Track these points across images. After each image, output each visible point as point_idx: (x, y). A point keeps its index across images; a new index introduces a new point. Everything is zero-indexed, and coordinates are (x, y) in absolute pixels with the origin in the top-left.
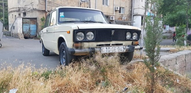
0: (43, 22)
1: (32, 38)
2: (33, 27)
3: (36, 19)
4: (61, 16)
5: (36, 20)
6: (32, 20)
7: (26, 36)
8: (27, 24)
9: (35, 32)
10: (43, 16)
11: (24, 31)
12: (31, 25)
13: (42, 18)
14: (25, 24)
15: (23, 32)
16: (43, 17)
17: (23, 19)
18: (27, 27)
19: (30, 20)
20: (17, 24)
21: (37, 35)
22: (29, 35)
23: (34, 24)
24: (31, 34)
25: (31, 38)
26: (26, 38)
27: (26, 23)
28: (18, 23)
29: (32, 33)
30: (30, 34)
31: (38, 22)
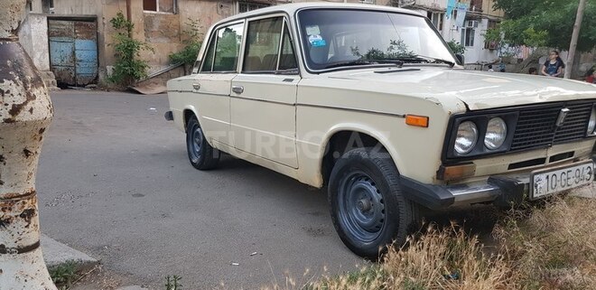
0: (120, 31)
1: (84, 86)
2: (84, 47)
3: (93, 19)
4: (311, 39)
5: (94, 24)
6: (82, 25)
7: (63, 77)
8: (64, 39)
9: (91, 65)
10: (118, 11)
11: (53, 62)
12: (77, 41)
13: (116, 17)
14: (55, 39)
15: (52, 67)
16: (119, 14)
17: (51, 22)
18: (64, 48)
19: (75, 25)
20: (30, 37)
21: (101, 76)
22: (73, 75)
23: (88, 38)
24: (78, 71)
25: (79, 86)
26: (62, 85)
27: (62, 34)
28: (33, 34)
29: (84, 70)
30: (75, 70)
31: (100, 30)
